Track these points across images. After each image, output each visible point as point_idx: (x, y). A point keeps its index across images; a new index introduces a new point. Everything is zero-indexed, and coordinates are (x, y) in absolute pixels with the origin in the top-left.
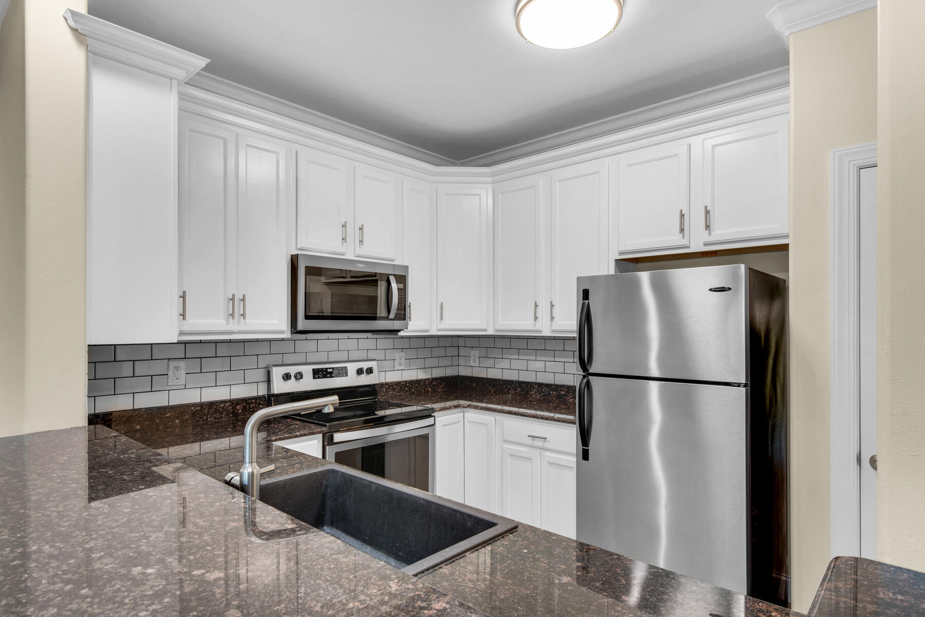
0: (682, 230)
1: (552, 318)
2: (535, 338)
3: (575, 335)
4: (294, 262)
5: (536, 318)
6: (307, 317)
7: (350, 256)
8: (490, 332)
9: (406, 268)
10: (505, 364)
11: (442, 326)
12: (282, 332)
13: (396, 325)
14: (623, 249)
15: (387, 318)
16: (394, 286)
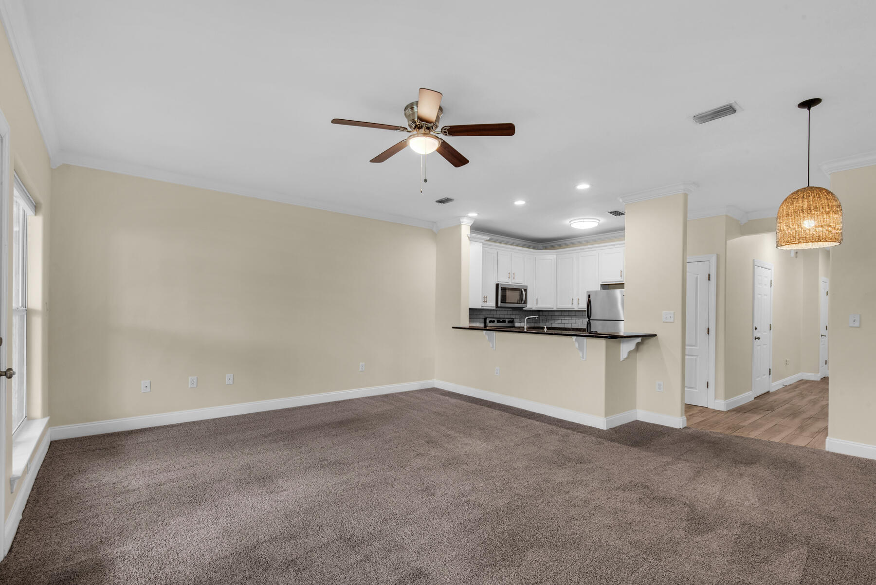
0: (621, 276)
1: (578, 304)
2: (572, 311)
3: (586, 309)
4: (497, 285)
5: (572, 304)
6: (501, 302)
7: (510, 283)
8: (555, 309)
9: (527, 286)
10: (559, 321)
11: (536, 307)
12: (493, 307)
13: (524, 305)
14: (603, 281)
15: (521, 303)
16: (524, 292)
